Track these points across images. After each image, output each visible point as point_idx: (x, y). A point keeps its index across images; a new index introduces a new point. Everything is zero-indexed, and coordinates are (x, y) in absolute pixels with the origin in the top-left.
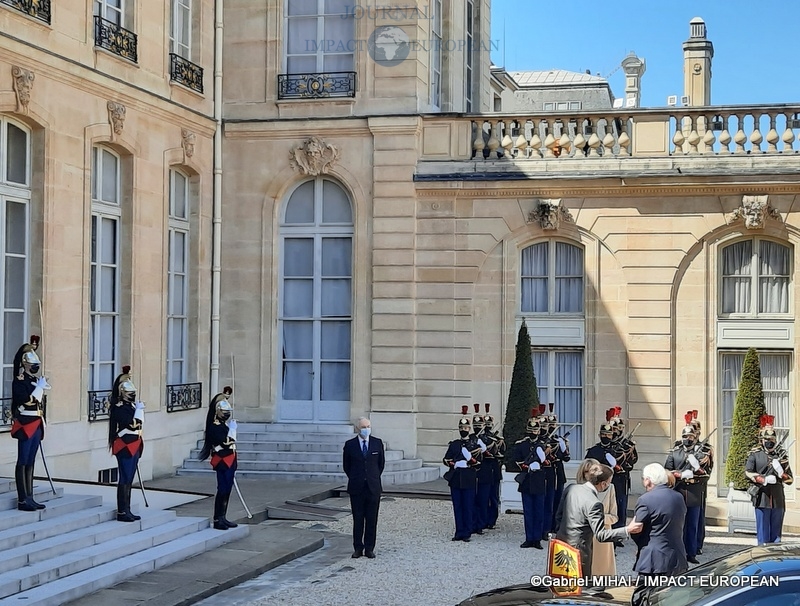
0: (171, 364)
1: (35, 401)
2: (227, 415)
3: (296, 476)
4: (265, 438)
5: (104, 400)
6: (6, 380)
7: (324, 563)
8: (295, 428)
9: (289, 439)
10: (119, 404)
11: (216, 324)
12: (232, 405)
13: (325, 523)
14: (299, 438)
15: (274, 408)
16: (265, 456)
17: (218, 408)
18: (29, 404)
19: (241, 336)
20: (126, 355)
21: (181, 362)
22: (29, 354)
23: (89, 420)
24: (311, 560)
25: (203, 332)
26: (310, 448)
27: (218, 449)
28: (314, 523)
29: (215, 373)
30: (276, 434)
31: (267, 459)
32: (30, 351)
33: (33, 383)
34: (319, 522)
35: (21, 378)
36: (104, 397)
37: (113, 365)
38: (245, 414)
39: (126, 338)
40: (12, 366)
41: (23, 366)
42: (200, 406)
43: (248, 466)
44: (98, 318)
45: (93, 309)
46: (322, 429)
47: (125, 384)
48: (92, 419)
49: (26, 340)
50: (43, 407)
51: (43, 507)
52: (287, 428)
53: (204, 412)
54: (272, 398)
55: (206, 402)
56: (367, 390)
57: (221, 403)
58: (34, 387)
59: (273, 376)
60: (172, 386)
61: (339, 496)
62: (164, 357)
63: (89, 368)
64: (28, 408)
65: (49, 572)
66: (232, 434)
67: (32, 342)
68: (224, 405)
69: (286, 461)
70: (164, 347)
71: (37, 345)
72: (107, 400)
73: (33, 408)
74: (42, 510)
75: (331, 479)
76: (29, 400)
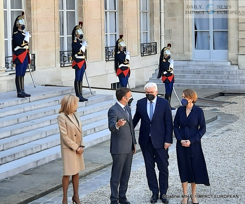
0: (142, 34)
1: (82, 52)
2: (169, 57)
3: (203, 86)
4: (187, 68)
5: (112, 51)
6: (69, 42)
7: (218, 127)
8: (202, 63)
9: (199, 68)
10: (119, 53)
11: (162, 14)
12: (171, 53)
13: (218, 108)
14: (204, 68)
15: (191, 54)
16: (188, 77)
17: (165, 54)
18: (79, 53)
19: (174, 20)
20: (121, 30)
21: (147, 33)
22: (78, 30)
23: (106, 60)
24: (212, 125)
25: (156, 18)
26: (209, 72)
27: (165, 73)
28: (212, 108)
29: (163, 37)
30: (192, 66)
31: (189, 77)
32: (78, 29)
33: (81, 44)
34: (215, 108)
35: (75, 41)
36: (112, 50)
37: (116, 35)
38: (177, 57)
39: (121, 22)
40: (71, 36)
41: (76, 36)
42: (156, 53)
43: (179, 81)
44: (108, 13)
45: (106, 9)
46: (215, 63)
47: (121, 43)
48: (107, 60)
49: (77, 24)
50: (85, 54)
51: (87, 100)
52: (198, 63)
53: (158, 56)
54: (190, 49)
55: (159, 51)
56: (237, 44)
57: (166, 51)
58: (81, 46)
59: (190, 38)
60: (143, 44)
61: (224, 96)
62: (139, 31)
63: (105, 36)
64: (79, 55)
65: (91, 130)
66: (172, 66)
67: (79, 25)
68: (167, 52)
69: (198, 79)
70: (139, 26)
71: (82, 26)
72: (114, 51)
73: (81, 55)
74: (86, 101)
75: (220, 87)
76: (79, 51)
